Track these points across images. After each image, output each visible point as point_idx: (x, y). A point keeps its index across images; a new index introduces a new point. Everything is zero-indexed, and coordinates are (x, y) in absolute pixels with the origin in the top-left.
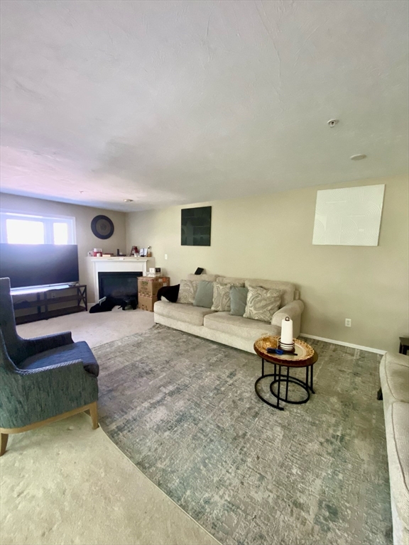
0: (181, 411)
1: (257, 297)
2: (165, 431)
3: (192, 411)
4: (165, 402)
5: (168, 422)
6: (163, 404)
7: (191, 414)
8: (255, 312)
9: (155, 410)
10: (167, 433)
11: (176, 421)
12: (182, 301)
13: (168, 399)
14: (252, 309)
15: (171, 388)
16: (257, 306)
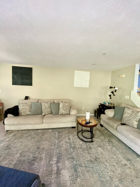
0: (71, 166)
1: (64, 106)
2: (77, 180)
3: (75, 162)
4: (61, 168)
5: (73, 175)
6: (61, 169)
7: (75, 164)
8: (64, 111)
9: (61, 175)
10: (78, 180)
11: (75, 172)
12: (23, 115)
13: (60, 165)
14: (63, 111)
15: (55, 159)
16: (65, 109)
